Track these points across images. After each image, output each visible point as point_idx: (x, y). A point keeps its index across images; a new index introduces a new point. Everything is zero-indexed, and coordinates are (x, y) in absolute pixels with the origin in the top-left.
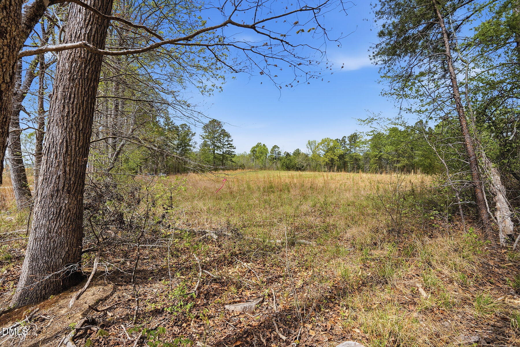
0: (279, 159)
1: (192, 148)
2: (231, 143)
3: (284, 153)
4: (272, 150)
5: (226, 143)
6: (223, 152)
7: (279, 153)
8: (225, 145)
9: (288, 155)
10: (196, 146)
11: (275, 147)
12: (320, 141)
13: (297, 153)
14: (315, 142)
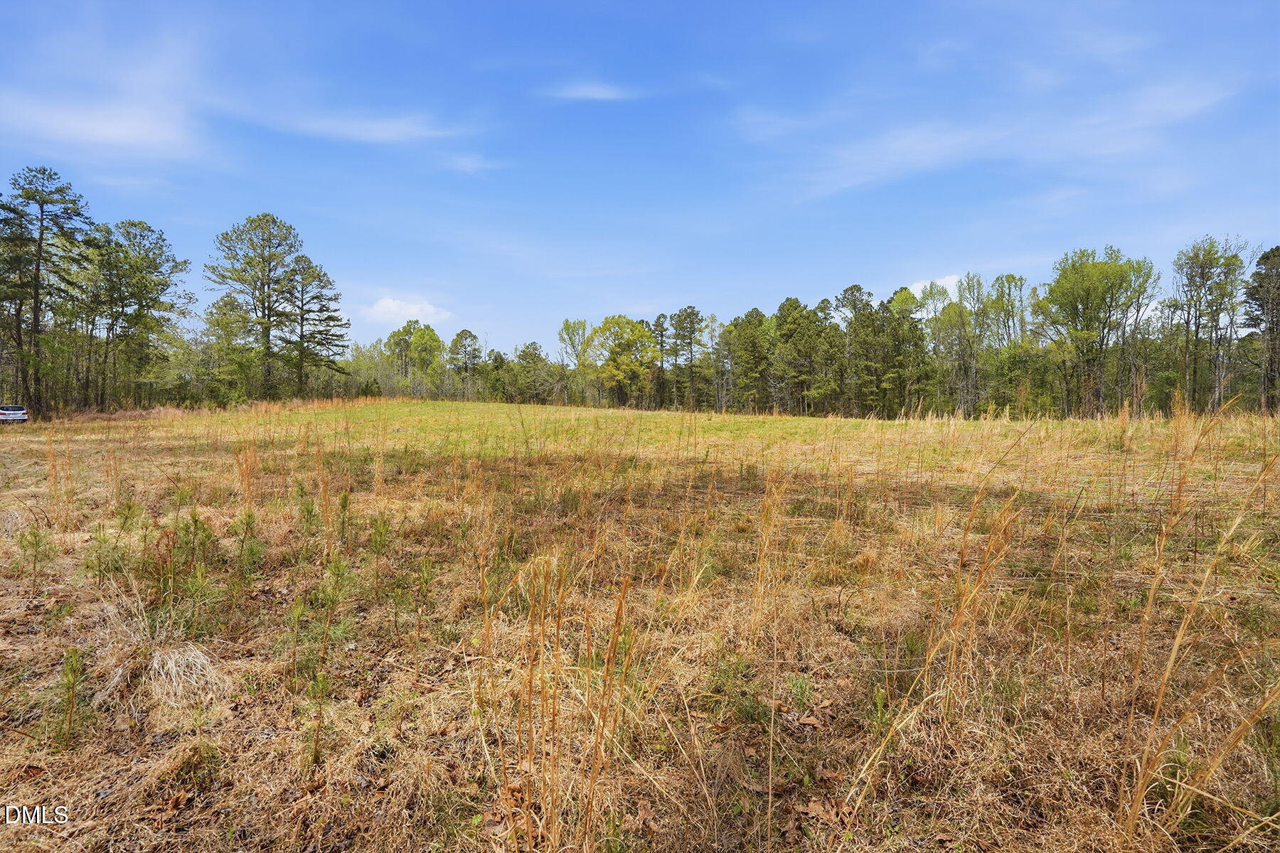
0: (474, 369)
1: (173, 316)
2: (332, 305)
3: (489, 355)
4: (455, 343)
5: (315, 306)
6: (302, 336)
7: (475, 355)
8: (309, 311)
9: (499, 361)
10: (190, 307)
11: (465, 334)
12: (598, 323)
13: (531, 355)
14: (582, 325)
